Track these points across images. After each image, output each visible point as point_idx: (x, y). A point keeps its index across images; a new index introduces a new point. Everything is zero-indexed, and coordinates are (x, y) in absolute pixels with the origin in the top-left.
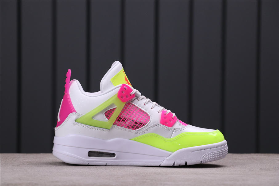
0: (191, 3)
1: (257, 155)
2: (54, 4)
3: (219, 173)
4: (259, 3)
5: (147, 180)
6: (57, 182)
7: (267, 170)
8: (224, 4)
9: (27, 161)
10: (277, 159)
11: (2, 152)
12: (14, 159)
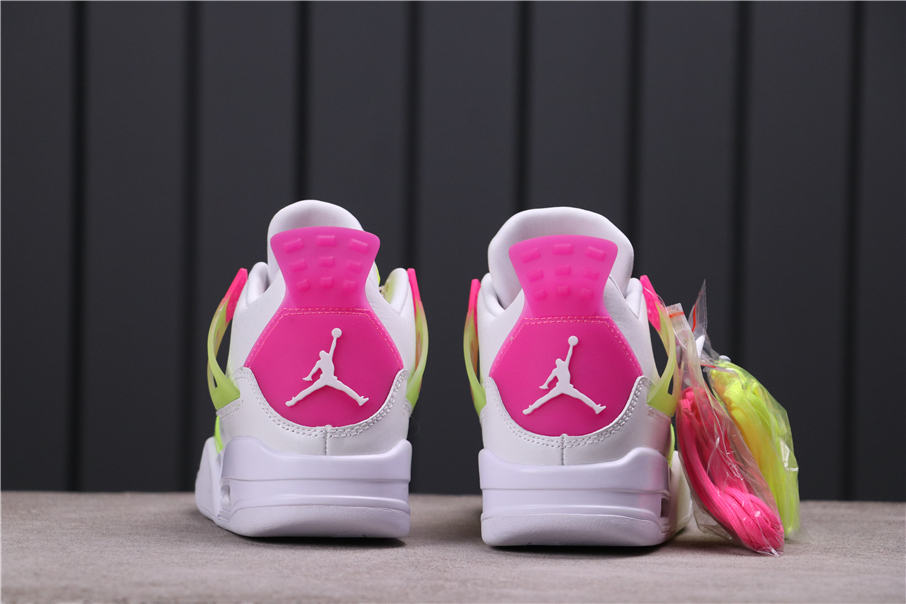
0: (637, 11)
1: (825, 507)
2: (193, 12)
3: (687, 564)
4: (858, 9)
5: (447, 580)
6: (153, 584)
7: (845, 555)
8: (744, 12)
9: (73, 516)
10: (901, 519)
11: (6, 487)
12: (34, 511)
